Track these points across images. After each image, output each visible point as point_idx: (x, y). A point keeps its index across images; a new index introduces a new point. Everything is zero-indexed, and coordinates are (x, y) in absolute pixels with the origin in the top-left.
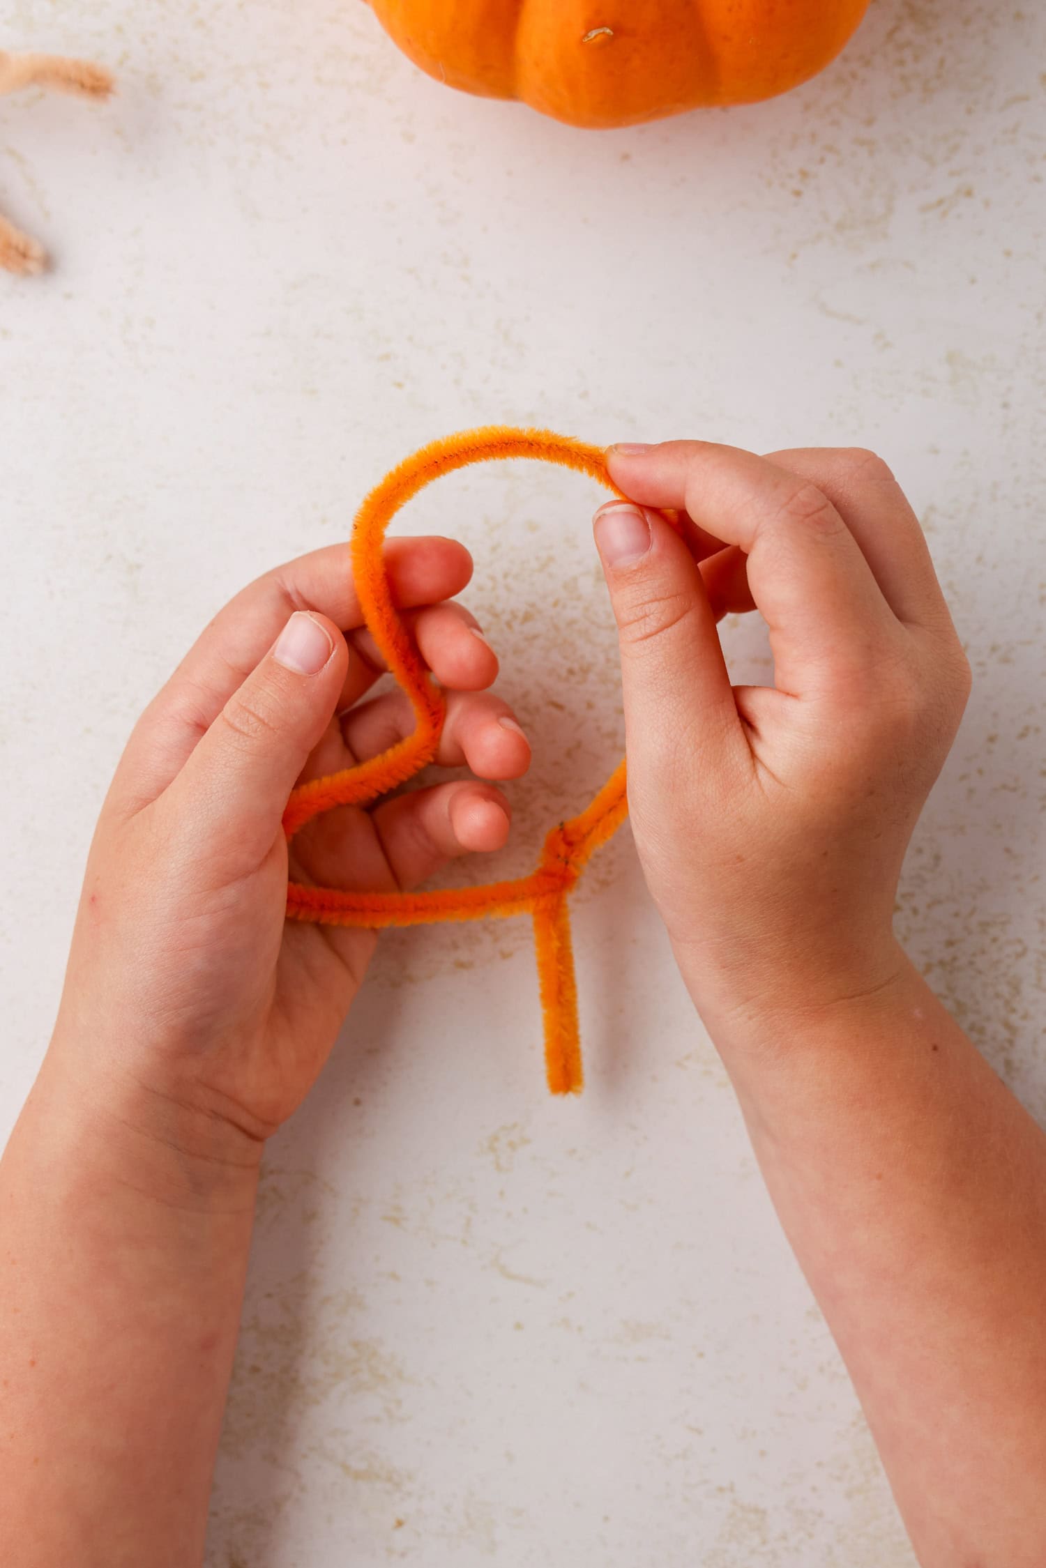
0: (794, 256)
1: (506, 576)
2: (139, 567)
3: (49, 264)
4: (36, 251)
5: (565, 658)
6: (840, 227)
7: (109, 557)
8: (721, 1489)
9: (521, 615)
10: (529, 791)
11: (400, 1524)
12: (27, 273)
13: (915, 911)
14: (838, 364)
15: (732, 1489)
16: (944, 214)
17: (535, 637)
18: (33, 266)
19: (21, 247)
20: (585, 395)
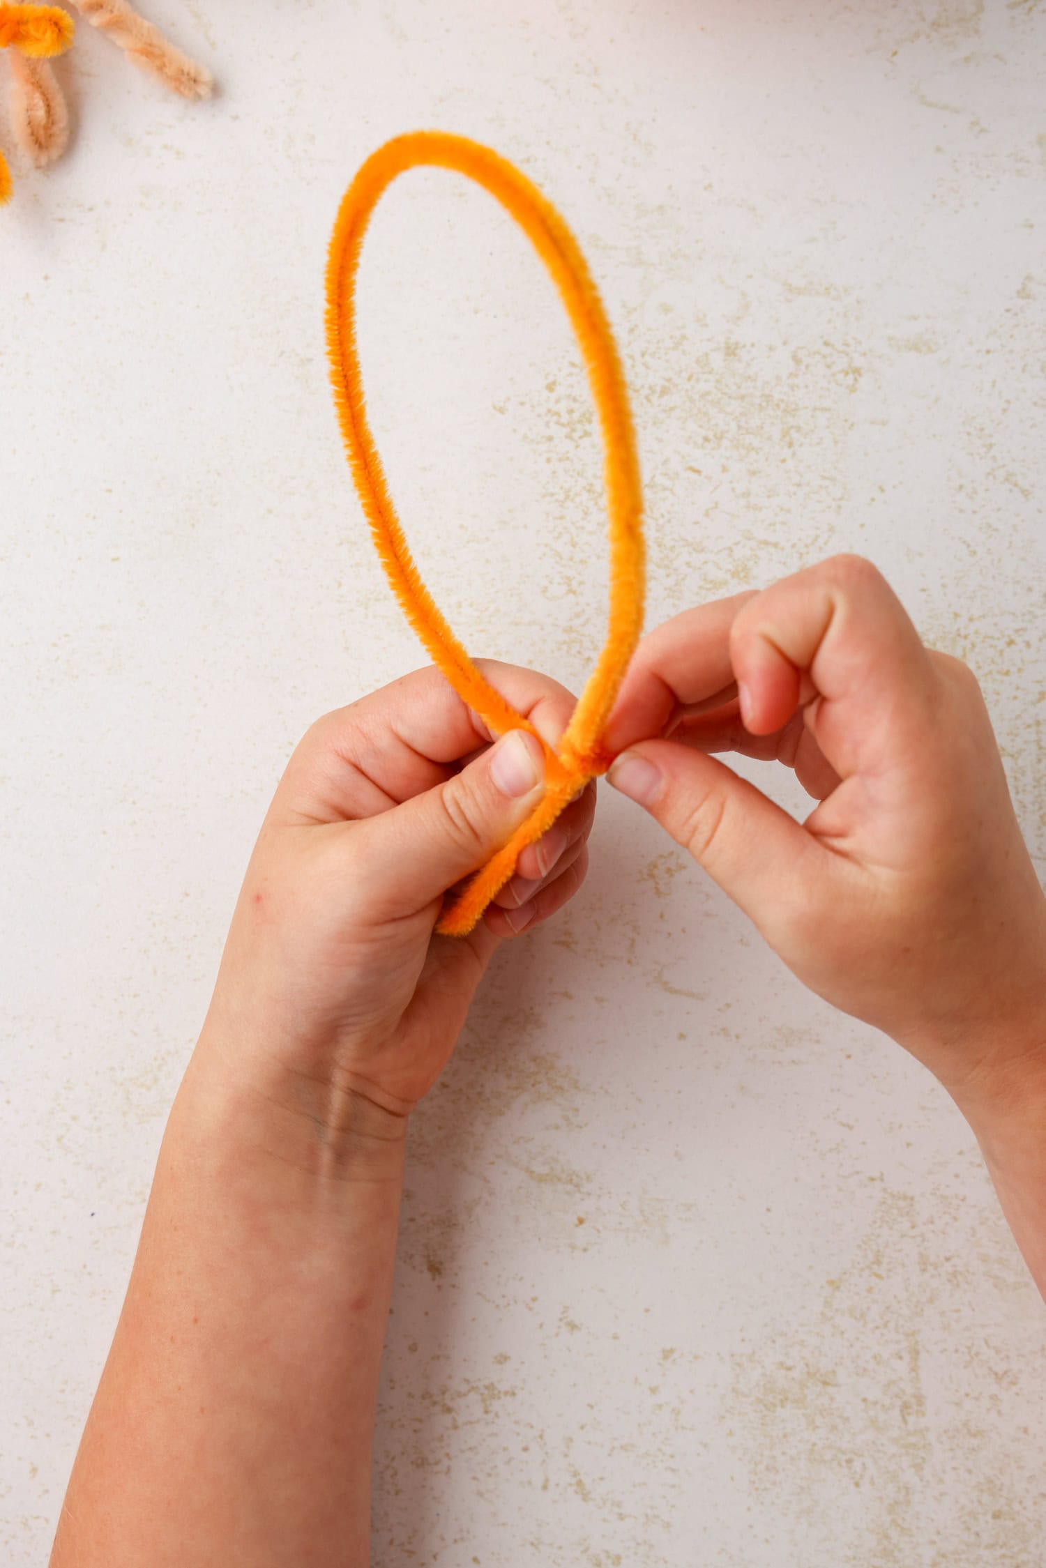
0: (895, 53)
1: (643, 355)
2: (310, 360)
3: (217, 90)
4: (206, 76)
5: (701, 427)
6: (935, 25)
7: (282, 353)
8: (872, 1179)
9: (658, 389)
10: (673, 548)
11: (581, 1221)
12: (198, 97)
13: (1028, 644)
14: (938, 149)
15: (882, 1180)
16: (1030, 9)
17: (672, 409)
18: (204, 90)
19: (193, 74)
20: (709, 187)
